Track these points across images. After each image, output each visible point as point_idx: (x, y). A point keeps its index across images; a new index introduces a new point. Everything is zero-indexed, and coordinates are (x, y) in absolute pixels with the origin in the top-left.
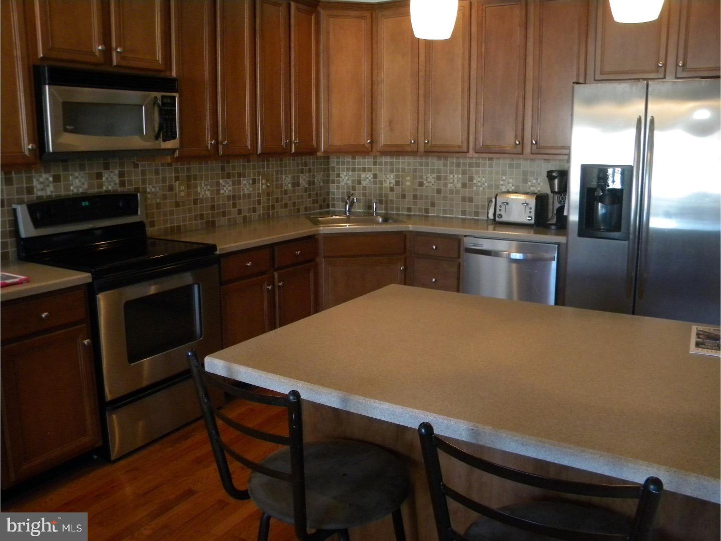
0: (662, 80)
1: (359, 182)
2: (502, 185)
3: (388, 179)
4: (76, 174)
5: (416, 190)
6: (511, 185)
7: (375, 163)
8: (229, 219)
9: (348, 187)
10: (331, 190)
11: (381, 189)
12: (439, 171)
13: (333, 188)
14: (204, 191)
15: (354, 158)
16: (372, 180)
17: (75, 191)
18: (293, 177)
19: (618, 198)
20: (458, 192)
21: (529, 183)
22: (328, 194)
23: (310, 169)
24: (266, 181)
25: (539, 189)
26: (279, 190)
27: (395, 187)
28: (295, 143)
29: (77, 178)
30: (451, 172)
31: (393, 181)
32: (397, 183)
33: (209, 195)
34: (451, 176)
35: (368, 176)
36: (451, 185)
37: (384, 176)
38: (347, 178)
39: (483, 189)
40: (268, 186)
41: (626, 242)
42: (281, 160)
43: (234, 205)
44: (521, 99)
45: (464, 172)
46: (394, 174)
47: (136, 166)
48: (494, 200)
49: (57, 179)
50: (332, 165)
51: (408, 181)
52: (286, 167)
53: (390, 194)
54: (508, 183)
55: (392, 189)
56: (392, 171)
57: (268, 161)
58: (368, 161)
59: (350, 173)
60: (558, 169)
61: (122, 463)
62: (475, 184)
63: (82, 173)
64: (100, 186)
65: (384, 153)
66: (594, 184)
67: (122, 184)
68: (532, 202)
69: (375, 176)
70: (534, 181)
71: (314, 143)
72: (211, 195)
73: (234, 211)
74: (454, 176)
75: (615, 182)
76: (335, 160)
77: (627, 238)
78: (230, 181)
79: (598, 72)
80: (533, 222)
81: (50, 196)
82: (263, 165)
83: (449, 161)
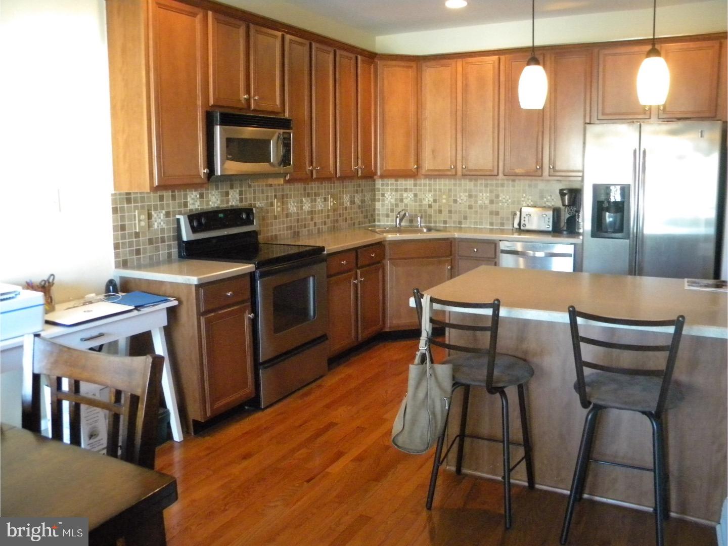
0: (648, 120)
1: (402, 200)
2: (523, 201)
3: (427, 197)
4: (213, 193)
5: (450, 206)
6: (530, 201)
7: (415, 185)
8: (308, 231)
9: (392, 205)
10: (377, 207)
11: (420, 206)
12: (470, 190)
13: (378, 205)
14: (292, 207)
15: (397, 181)
16: (413, 199)
17: (212, 206)
18: (351, 197)
19: (620, 208)
20: (486, 207)
21: (545, 199)
22: (374, 210)
23: (362, 190)
24: (334, 199)
25: (553, 204)
26: (341, 207)
27: (433, 204)
28: (361, 169)
29: (214, 195)
30: (481, 191)
31: (431, 200)
32: (435, 201)
33: (296, 211)
34: (481, 194)
35: (409, 195)
36: (481, 202)
37: (423, 196)
38: (390, 197)
39: (508, 204)
40: (334, 203)
41: (627, 241)
42: (343, 183)
43: (312, 219)
44: (540, 134)
45: (491, 191)
46: (432, 193)
47: (250, 186)
48: (518, 213)
49: (202, 196)
50: (377, 186)
51: (444, 199)
52: (346, 188)
53: (428, 210)
54: (528, 199)
55: (430, 206)
56: (430, 191)
57: (334, 183)
58: (410, 183)
59: (394, 193)
60: (568, 187)
61: (269, 410)
62: (500, 200)
63: (217, 191)
64: (228, 202)
65: (427, 176)
66: (602, 198)
67: (241, 200)
68: (550, 213)
69: (415, 195)
70: (549, 198)
71: (373, 168)
72: (297, 210)
73: (312, 223)
74: (483, 195)
75: (615, 196)
76: (380, 182)
77: (628, 237)
78: (309, 199)
79: (600, 113)
80: (550, 229)
81: (197, 210)
82: (331, 186)
83: (479, 182)
